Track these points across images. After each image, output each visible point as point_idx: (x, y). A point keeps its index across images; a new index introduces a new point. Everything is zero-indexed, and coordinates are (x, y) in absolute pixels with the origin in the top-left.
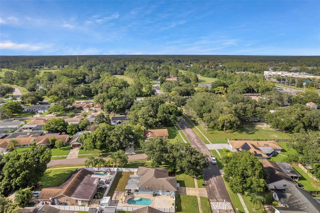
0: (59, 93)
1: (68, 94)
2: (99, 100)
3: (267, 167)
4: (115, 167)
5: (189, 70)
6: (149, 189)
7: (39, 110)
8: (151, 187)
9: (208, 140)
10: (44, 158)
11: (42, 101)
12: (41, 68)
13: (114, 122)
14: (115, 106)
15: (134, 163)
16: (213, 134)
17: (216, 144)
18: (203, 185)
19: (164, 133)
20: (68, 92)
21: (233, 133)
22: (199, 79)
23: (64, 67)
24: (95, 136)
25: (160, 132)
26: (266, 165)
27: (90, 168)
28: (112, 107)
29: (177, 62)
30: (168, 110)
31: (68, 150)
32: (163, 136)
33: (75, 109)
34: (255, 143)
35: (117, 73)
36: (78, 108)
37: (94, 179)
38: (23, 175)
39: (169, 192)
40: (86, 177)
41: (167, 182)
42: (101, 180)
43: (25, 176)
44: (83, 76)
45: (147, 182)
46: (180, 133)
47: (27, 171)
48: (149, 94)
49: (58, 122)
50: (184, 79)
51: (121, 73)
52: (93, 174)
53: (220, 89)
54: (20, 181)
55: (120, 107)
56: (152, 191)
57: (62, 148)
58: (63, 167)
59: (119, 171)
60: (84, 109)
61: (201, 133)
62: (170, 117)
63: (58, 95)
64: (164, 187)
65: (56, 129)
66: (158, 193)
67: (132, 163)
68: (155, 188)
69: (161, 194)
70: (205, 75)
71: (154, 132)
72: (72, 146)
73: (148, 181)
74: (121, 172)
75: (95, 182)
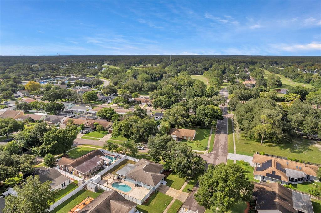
0: (131, 87)
1: (137, 89)
2: (153, 96)
3: (272, 191)
4: (124, 154)
5: (281, 73)
6: (133, 178)
7: (108, 100)
8: (136, 178)
9: (235, 148)
10: (71, 135)
11: (116, 93)
12: (138, 65)
13: (157, 117)
14: (161, 103)
15: (145, 155)
16: (246, 145)
17: (240, 155)
18: (189, 190)
19: (190, 133)
20: (138, 87)
21: (273, 147)
22: (283, 83)
23: (156, 66)
24: (121, 125)
25: (187, 132)
26: (271, 189)
27: (106, 151)
28: (159, 103)
29: (272, 63)
30: (204, 112)
31: (105, 134)
32: (188, 137)
33: (136, 102)
34: (283, 162)
35: (197, 73)
36: (138, 102)
37: (100, 159)
38: (53, 144)
39: (149, 186)
40: (96, 157)
41: (151, 177)
42: (105, 161)
43: (54, 145)
44: (161, 74)
45: (134, 172)
46: (210, 137)
47: (56, 142)
48: (210, 95)
49: (108, 111)
50: (262, 83)
51: (202, 73)
52: (104, 155)
53: (292, 96)
54: (50, 148)
55: (166, 104)
56: (136, 181)
57: (101, 132)
58: (91, 146)
59: (127, 158)
60: (142, 103)
61: (234, 140)
62: (206, 119)
63: (129, 89)
64: (146, 180)
65: (105, 116)
66: (140, 184)
67: (143, 155)
68: (138, 179)
69: (143, 186)
70: (297, 80)
71: (181, 131)
72: (109, 132)
73: (136, 171)
74: (128, 160)
75: (99, 162)
